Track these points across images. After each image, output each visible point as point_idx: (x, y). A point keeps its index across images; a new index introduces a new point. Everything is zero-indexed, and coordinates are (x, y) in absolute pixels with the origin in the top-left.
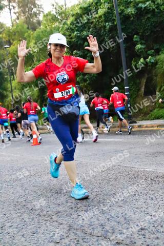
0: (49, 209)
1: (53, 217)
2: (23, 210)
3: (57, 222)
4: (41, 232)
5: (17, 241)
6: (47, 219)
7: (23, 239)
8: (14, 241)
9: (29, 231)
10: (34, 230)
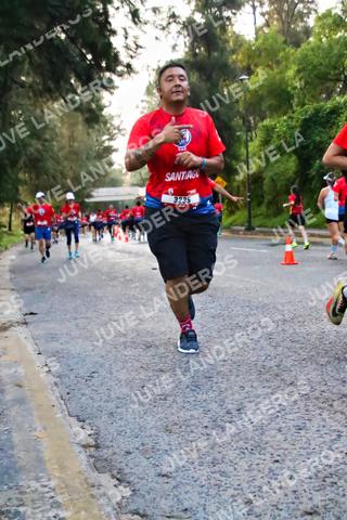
0: (324, 388)
1: (335, 404)
2: (277, 383)
3: (342, 413)
4: (314, 429)
5: (269, 439)
6: (322, 405)
7: (280, 437)
8: (264, 438)
9: (291, 424)
10: (300, 423)
